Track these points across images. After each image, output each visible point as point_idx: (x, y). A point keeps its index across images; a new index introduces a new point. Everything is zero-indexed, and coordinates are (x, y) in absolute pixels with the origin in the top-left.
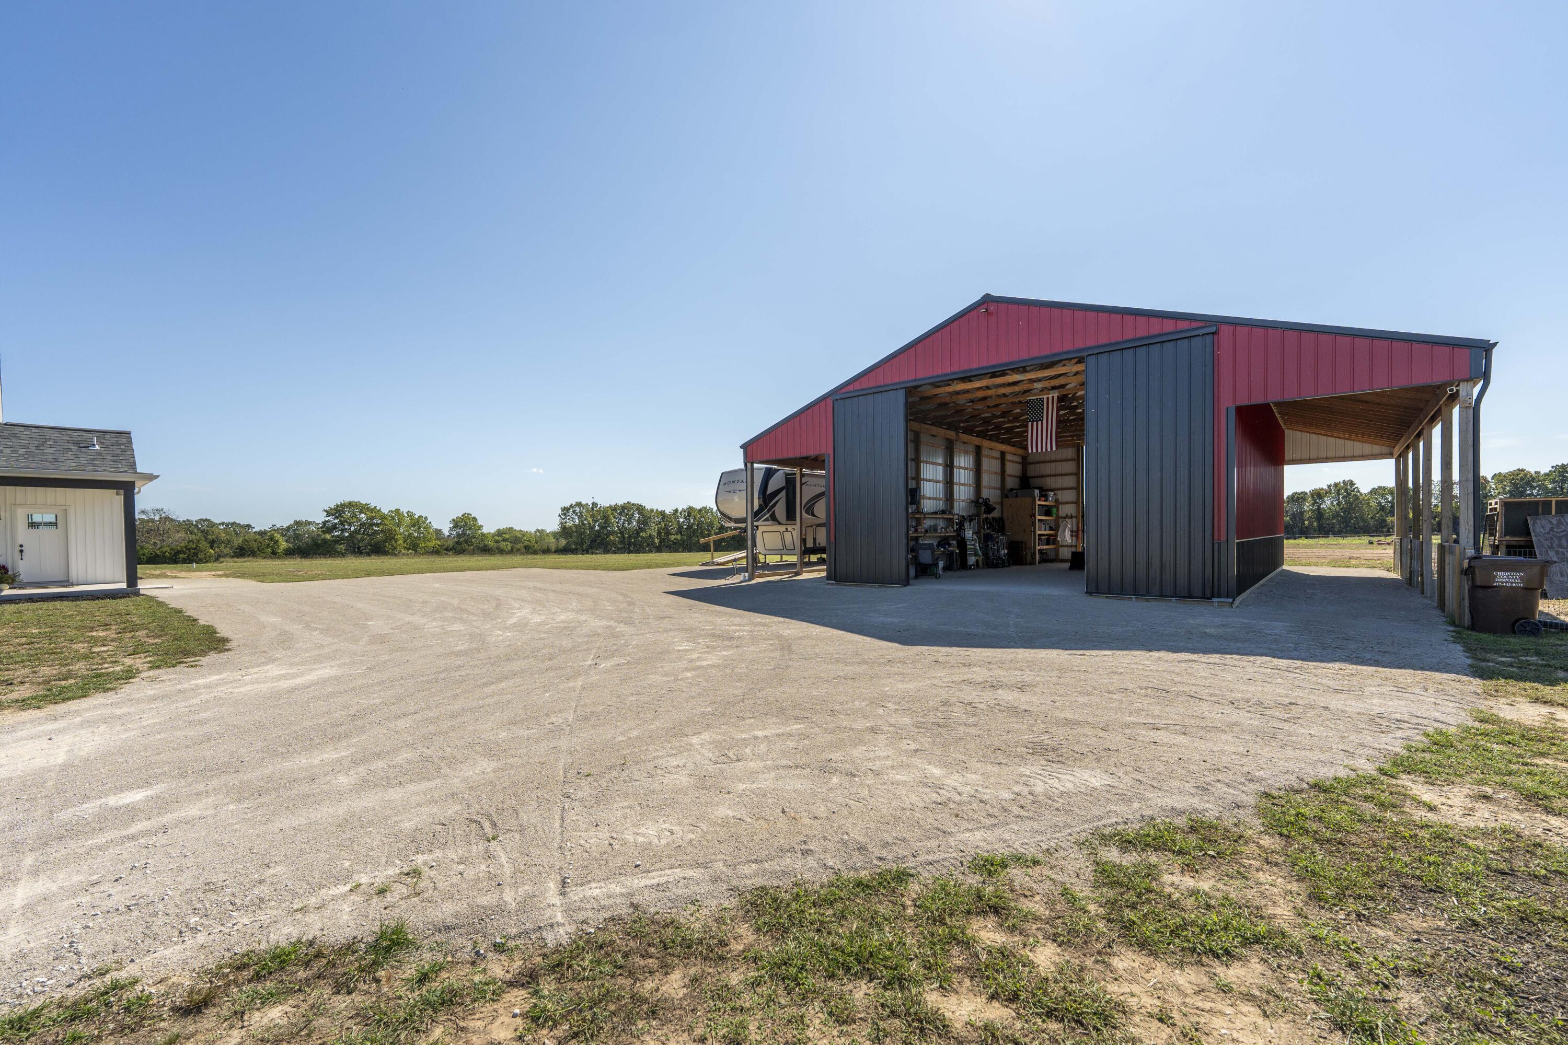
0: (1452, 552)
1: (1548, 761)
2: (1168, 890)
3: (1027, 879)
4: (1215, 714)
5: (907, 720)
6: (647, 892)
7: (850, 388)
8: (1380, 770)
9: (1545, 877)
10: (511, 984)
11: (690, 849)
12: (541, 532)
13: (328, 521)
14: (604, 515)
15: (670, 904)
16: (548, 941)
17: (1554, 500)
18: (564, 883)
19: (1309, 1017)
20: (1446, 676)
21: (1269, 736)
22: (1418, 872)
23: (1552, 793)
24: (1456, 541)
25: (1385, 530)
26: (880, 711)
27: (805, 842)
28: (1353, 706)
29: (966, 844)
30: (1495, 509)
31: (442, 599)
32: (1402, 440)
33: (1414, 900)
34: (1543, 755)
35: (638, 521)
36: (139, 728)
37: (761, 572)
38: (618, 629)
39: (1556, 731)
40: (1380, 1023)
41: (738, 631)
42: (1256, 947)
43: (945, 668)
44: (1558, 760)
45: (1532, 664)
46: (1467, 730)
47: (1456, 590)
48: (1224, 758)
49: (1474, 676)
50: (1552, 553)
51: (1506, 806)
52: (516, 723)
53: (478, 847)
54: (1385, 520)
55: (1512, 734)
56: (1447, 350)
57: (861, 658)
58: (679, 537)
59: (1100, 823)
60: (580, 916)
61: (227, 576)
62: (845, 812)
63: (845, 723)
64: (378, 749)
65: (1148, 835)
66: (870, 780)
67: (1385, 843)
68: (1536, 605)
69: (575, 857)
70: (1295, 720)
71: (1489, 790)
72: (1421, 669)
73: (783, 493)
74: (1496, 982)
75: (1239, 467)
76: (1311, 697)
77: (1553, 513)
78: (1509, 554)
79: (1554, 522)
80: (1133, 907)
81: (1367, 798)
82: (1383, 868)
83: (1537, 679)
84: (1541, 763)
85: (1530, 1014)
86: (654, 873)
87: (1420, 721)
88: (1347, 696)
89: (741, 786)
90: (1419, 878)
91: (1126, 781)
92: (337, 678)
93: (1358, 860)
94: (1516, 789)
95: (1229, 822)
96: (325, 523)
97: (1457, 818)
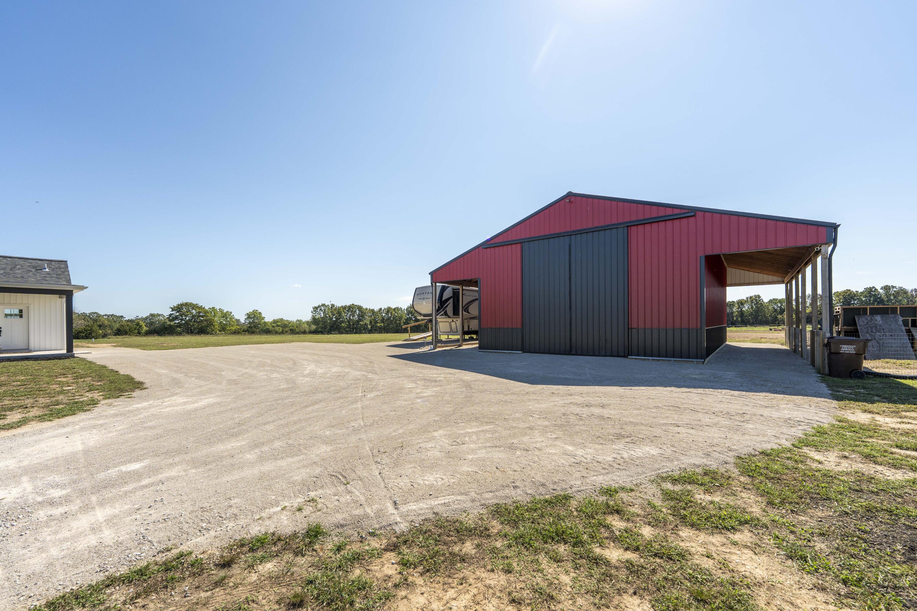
0: (818, 335)
1: (874, 440)
2: (699, 501)
3: (629, 498)
4: (706, 419)
5: (547, 423)
6: (440, 507)
7: (492, 242)
8: (793, 445)
9: (877, 492)
10: (386, 550)
11: (455, 486)
12: (300, 321)
13: (172, 314)
14: (339, 311)
15: (453, 512)
16: (397, 530)
17: (868, 307)
18: (395, 503)
19: (775, 554)
20: (819, 399)
21: (737, 429)
22: (817, 491)
23: (877, 455)
24: (821, 329)
25: (777, 322)
26: (531, 418)
27: (514, 482)
28: (775, 414)
29: (596, 482)
30: (839, 312)
31: (260, 359)
32: (789, 274)
33: (817, 503)
34: (871, 437)
35: (358, 316)
36: (117, 431)
37: (440, 345)
38: (369, 376)
39: (876, 426)
40: (808, 555)
41: (438, 377)
42: (746, 525)
43: (558, 396)
44: (878, 439)
45: (862, 393)
46: (833, 426)
47: (820, 356)
48: (715, 440)
49: (833, 400)
50: (868, 335)
51: (856, 461)
52: (332, 427)
53: (341, 488)
54: (777, 317)
55: (855, 427)
56: (814, 228)
57: (511, 391)
58: (382, 324)
59: (660, 472)
60: (409, 518)
61: (120, 346)
62: (529, 468)
63: (514, 425)
64: (261, 440)
65: (685, 477)
66: (537, 452)
67: (800, 478)
68: (862, 363)
69: (395, 492)
70: (747, 421)
71: (847, 454)
72: (806, 396)
73: (451, 300)
74: (858, 537)
75: (707, 288)
76: (753, 410)
77: (868, 314)
78: (845, 335)
79: (869, 319)
80: (684, 509)
81: (788, 458)
82: (800, 490)
83: (865, 401)
84: (870, 441)
85: (875, 550)
86: (441, 498)
87: (809, 421)
88: (771, 409)
89: (470, 457)
90: (818, 494)
91: (668, 452)
92: (219, 404)
93: (788, 486)
94: (859, 453)
95: (722, 470)
96: (170, 315)
97: (833, 467)
